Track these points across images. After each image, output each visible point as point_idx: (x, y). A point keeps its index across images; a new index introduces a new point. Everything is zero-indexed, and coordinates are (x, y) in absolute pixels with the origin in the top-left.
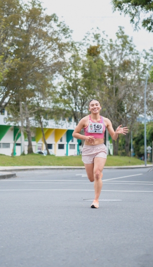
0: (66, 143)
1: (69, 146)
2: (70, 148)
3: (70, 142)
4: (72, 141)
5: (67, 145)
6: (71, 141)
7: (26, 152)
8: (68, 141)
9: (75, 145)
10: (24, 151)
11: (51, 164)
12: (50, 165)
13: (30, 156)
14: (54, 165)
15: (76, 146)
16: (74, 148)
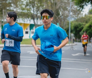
0: (30, 31)
4: (33, 30)
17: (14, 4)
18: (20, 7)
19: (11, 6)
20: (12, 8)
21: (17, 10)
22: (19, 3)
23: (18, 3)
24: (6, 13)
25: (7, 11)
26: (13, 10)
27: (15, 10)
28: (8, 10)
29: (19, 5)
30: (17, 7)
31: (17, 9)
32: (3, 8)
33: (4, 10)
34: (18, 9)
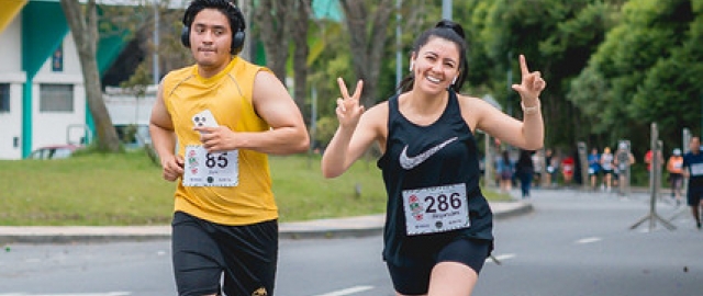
0: (22, 77)
1: (36, 92)
2: (43, 108)
3: (46, 74)
4: (58, 67)
5: (26, 88)
6: (48, 64)
8: (30, 65)
9: (71, 87)
15: (80, 96)
16: (69, 107)
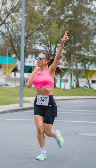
7: (75, 87)
10: (73, 86)
11: (90, 95)
12: (88, 95)
13: (78, 89)
14: (91, 95)
17: (84, 47)
18: (92, 51)
19: (81, 50)
20: (82, 53)
21: (89, 55)
22: (92, 46)
23: (90, 46)
24: (75, 59)
25: (77, 57)
26: (84, 55)
27: (86, 54)
28: (77, 55)
29: (90, 49)
30: (88, 50)
31: (88, 53)
32: (71, 53)
33: (72, 55)
34: (90, 53)
